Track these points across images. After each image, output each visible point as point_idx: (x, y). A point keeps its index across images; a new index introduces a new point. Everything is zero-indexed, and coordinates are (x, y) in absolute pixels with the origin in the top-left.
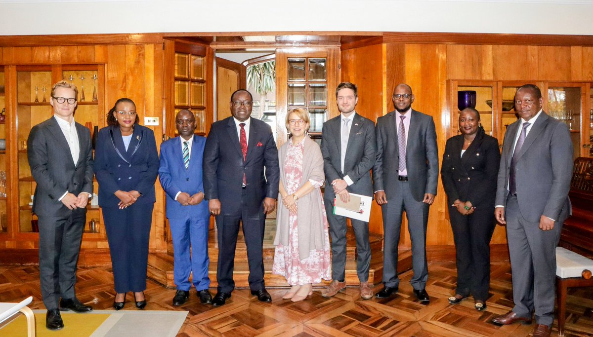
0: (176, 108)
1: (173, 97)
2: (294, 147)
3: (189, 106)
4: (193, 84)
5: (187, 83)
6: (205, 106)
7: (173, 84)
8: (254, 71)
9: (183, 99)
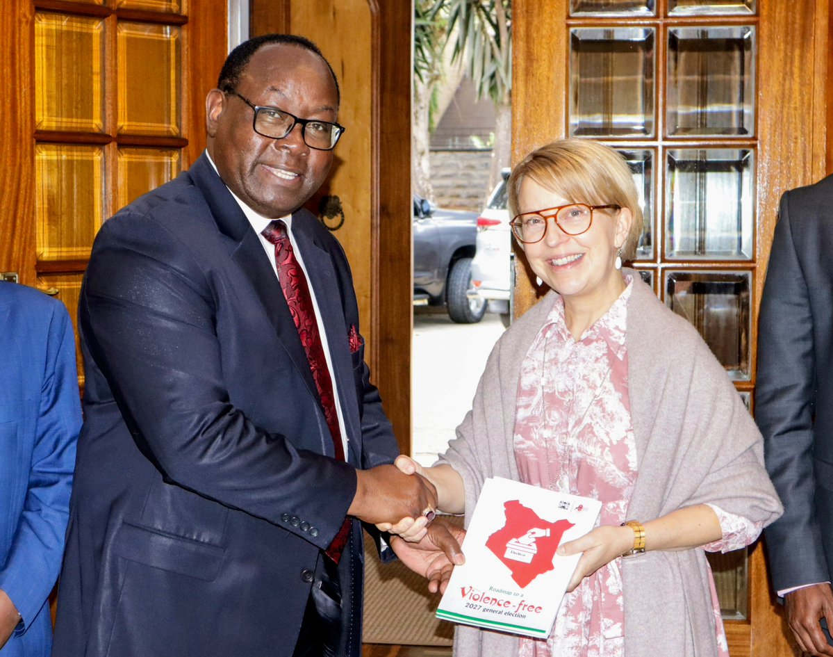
0: (40, 141)
1: (25, 89)
2: (569, 345)
3: (109, 130)
4: (124, 31)
5: (96, 28)
6: (185, 133)
7: (25, 29)
8: (474, 9)
9: (77, 98)
